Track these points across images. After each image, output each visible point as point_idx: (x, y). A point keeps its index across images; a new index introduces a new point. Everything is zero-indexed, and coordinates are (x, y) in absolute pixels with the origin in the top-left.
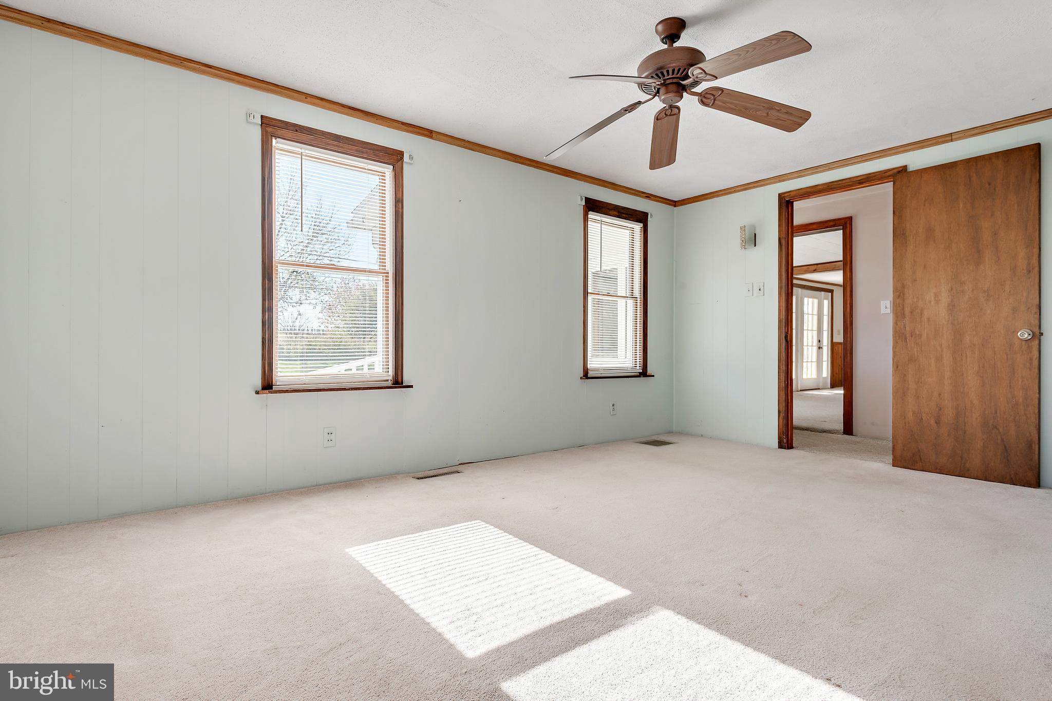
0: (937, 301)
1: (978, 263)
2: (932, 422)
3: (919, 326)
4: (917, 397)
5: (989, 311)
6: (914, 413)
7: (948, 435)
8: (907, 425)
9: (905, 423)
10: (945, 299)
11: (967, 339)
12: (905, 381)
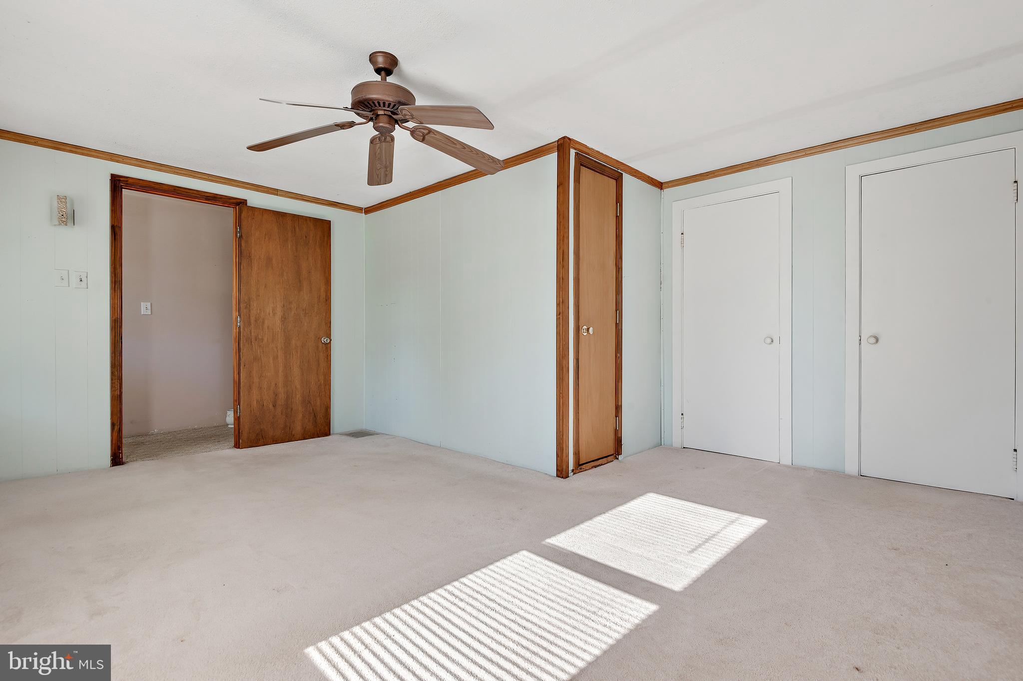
0: (274, 314)
1: (300, 289)
2: (271, 406)
3: (262, 332)
4: (260, 388)
5: (306, 324)
6: (257, 401)
7: (281, 414)
8: (252, 412)
9: (251, 411)
10: (279, 313)
11: (293, 342)
12: (251, 377)
